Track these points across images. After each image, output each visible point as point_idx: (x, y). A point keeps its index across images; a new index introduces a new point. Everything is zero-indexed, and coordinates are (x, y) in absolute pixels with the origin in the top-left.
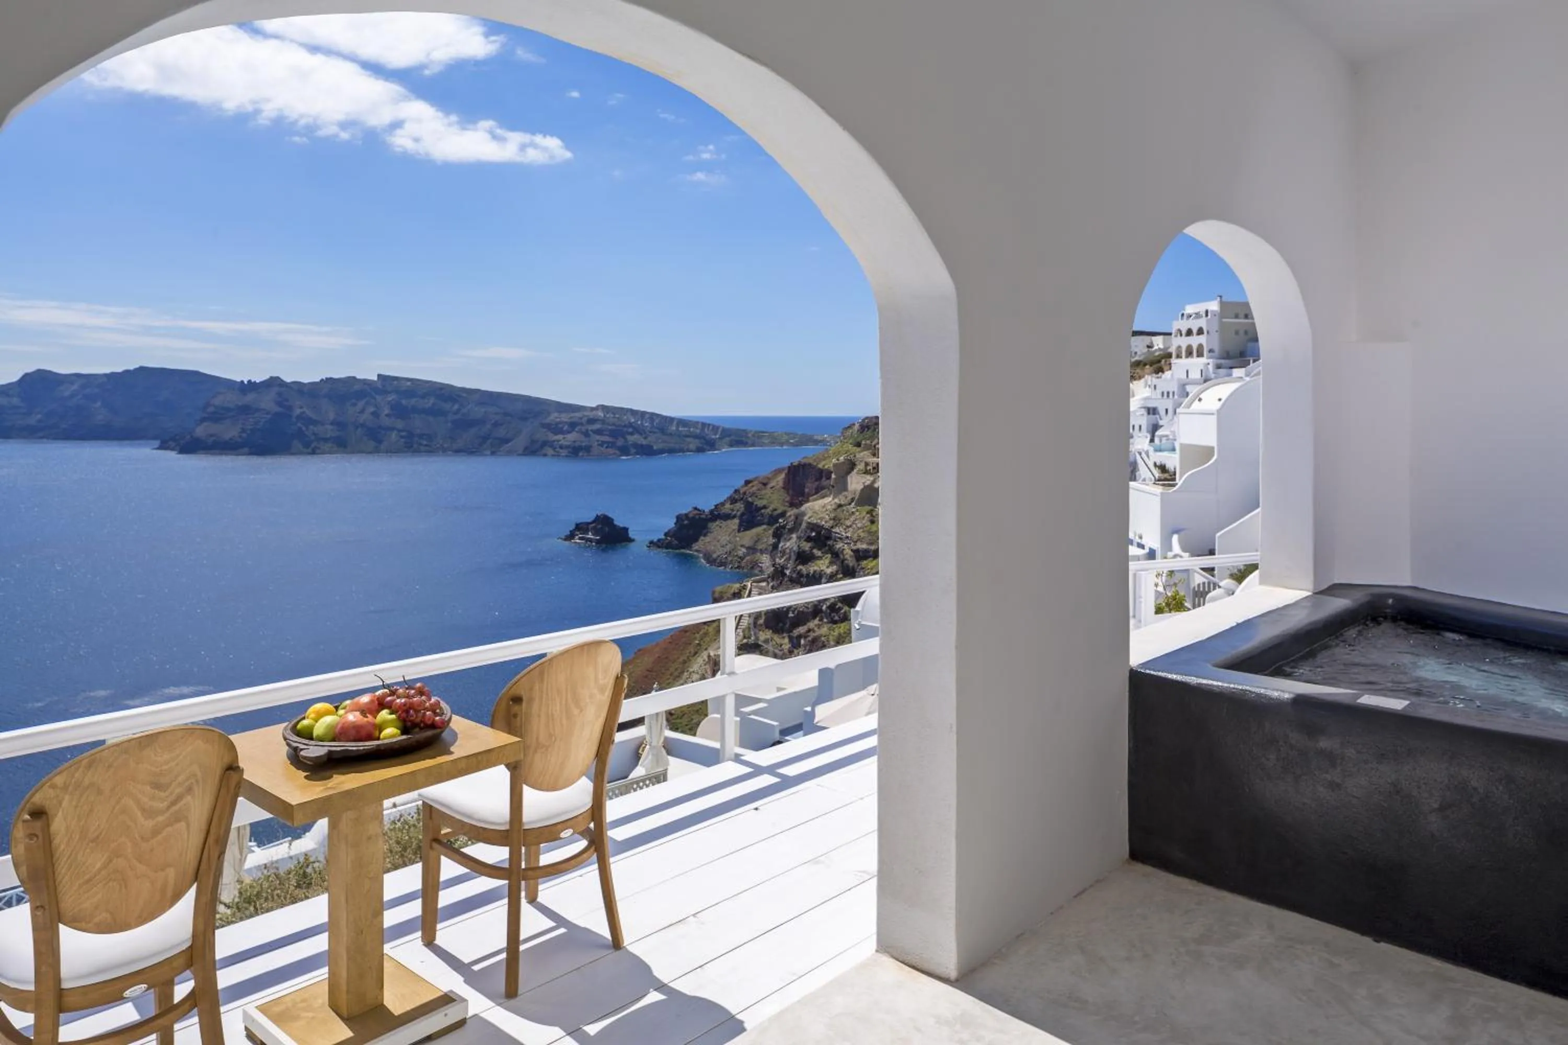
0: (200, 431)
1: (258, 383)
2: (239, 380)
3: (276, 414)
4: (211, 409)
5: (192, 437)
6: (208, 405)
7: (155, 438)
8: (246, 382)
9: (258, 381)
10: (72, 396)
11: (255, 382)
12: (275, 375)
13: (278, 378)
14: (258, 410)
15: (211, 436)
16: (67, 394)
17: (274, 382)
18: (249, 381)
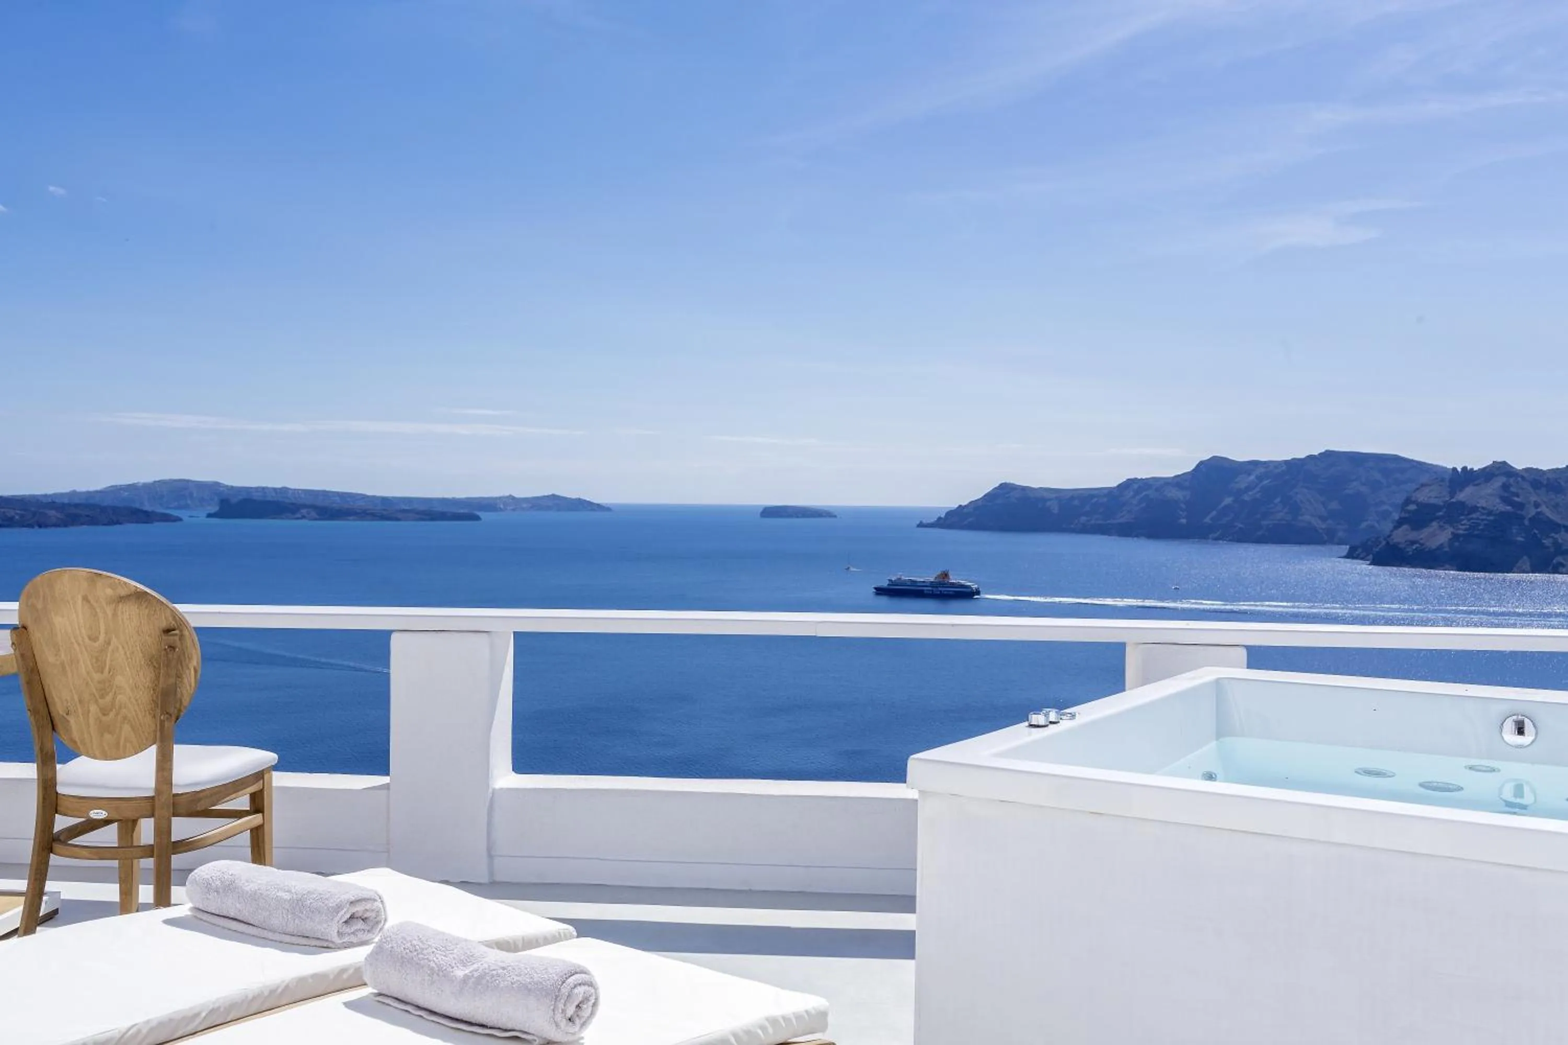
0: (1402, 536)
1: (1476, 471)
2: (1450, 466)
3: (1502, 513)
4: (1412, 507)
5: (1388, 543)
6: (1408, 501)
7: (1341, 543)
8: (1459, 470)
9: (1475, 469)
10: (1248, 489)
11: (1472, 469)
12: (1500, 459)
13: (1504, 463)
14: (1475, 509)
15: (1413, 543)
16: (1243, 486)
17: (1500, 470)
18: (1464, 469)
